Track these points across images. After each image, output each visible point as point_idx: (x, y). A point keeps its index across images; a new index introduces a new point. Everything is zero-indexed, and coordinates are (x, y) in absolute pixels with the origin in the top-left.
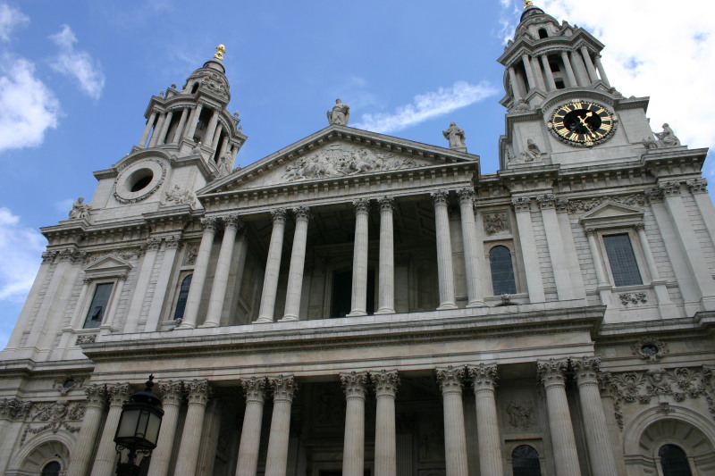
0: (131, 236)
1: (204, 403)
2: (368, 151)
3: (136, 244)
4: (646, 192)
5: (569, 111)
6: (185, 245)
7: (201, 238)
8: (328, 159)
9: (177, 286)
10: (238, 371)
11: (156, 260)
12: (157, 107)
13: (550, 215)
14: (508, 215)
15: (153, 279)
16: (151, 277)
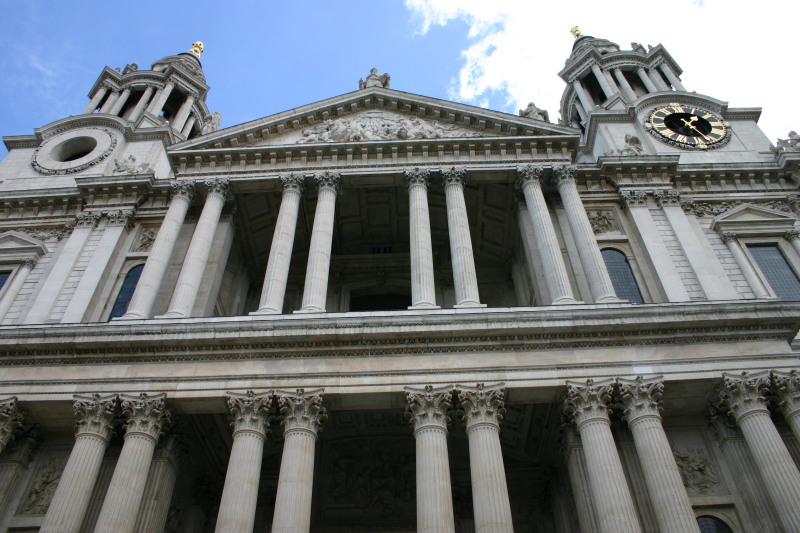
0: (53, 211)
1: (155, 435)
2: (421, 121)
3: (58, 222)
4: (790, 198)
5: (668, 113)
6: (138, 226)
7: (163, 218)
8: (364, 127)
9: (118, 277)
10: (222, 384)
11: (88, 240)
12: (109, 82)
13: (675, 213)
14: (615, 213)
15: (79, 265)
16: (77, 261)
